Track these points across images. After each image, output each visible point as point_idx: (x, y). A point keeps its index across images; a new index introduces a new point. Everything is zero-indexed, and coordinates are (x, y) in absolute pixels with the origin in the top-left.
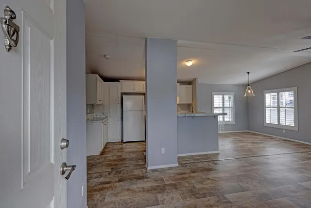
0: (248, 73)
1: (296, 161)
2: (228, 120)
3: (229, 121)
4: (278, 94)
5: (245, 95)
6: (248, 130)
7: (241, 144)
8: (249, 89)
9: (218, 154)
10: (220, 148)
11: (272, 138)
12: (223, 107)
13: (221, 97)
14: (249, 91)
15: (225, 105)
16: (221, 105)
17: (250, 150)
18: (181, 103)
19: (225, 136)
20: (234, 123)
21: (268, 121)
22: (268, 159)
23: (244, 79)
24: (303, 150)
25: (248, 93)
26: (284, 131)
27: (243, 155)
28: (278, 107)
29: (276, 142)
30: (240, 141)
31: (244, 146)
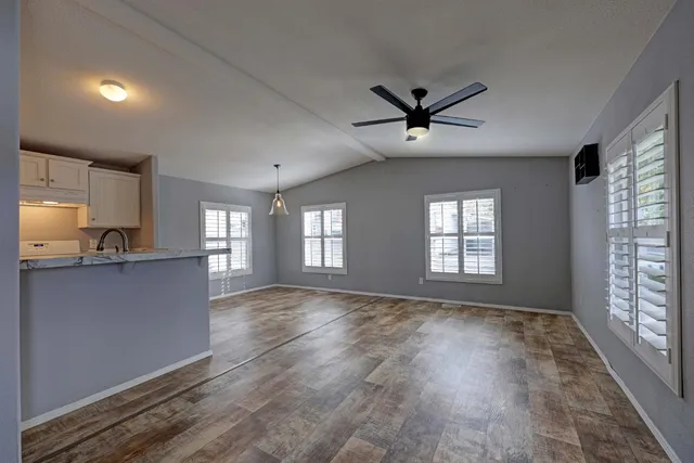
0: (277, 166)
1: (351, 330)
2: (239, 267)
3: (242, 269)
4: (322, 213)
5: (271, 213)
6: (277, 282)
7: (265, 316)
8: (278, 199)
9: (208, 360)
10: (215, 339)
11: (313, 293)
12: (228, 239)
13: (223, 214)
14: (279, 204)
15: (233, 235)
16: (223, 234)
17: (281, 328)
18: (96, 224)
19: (232, 303)
20: (250, 272)
21: (308, 263)
22: (311, 339)
23: (268, 180)
24: (356, 306)
25: (276, 208)
26: (330, 277)
27: (268, 343)
28: (323, 237)
29: (319, 300)
30: (262, 310)
31: (270, 320)
